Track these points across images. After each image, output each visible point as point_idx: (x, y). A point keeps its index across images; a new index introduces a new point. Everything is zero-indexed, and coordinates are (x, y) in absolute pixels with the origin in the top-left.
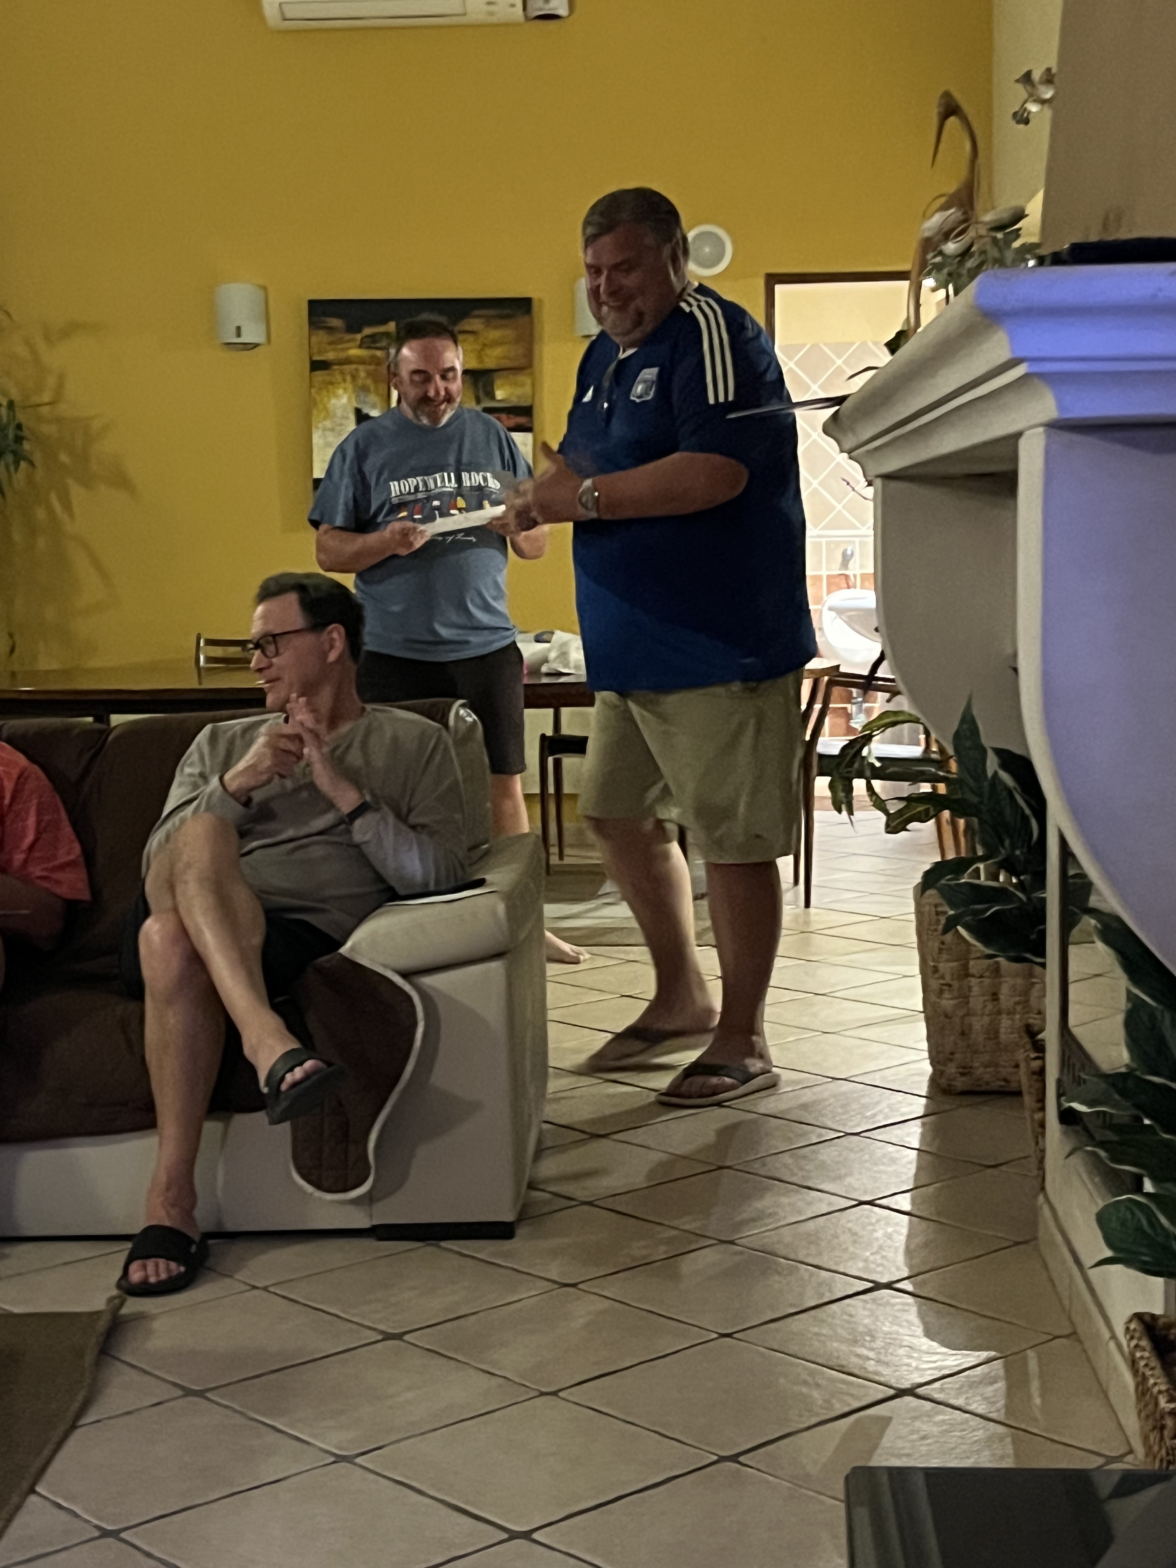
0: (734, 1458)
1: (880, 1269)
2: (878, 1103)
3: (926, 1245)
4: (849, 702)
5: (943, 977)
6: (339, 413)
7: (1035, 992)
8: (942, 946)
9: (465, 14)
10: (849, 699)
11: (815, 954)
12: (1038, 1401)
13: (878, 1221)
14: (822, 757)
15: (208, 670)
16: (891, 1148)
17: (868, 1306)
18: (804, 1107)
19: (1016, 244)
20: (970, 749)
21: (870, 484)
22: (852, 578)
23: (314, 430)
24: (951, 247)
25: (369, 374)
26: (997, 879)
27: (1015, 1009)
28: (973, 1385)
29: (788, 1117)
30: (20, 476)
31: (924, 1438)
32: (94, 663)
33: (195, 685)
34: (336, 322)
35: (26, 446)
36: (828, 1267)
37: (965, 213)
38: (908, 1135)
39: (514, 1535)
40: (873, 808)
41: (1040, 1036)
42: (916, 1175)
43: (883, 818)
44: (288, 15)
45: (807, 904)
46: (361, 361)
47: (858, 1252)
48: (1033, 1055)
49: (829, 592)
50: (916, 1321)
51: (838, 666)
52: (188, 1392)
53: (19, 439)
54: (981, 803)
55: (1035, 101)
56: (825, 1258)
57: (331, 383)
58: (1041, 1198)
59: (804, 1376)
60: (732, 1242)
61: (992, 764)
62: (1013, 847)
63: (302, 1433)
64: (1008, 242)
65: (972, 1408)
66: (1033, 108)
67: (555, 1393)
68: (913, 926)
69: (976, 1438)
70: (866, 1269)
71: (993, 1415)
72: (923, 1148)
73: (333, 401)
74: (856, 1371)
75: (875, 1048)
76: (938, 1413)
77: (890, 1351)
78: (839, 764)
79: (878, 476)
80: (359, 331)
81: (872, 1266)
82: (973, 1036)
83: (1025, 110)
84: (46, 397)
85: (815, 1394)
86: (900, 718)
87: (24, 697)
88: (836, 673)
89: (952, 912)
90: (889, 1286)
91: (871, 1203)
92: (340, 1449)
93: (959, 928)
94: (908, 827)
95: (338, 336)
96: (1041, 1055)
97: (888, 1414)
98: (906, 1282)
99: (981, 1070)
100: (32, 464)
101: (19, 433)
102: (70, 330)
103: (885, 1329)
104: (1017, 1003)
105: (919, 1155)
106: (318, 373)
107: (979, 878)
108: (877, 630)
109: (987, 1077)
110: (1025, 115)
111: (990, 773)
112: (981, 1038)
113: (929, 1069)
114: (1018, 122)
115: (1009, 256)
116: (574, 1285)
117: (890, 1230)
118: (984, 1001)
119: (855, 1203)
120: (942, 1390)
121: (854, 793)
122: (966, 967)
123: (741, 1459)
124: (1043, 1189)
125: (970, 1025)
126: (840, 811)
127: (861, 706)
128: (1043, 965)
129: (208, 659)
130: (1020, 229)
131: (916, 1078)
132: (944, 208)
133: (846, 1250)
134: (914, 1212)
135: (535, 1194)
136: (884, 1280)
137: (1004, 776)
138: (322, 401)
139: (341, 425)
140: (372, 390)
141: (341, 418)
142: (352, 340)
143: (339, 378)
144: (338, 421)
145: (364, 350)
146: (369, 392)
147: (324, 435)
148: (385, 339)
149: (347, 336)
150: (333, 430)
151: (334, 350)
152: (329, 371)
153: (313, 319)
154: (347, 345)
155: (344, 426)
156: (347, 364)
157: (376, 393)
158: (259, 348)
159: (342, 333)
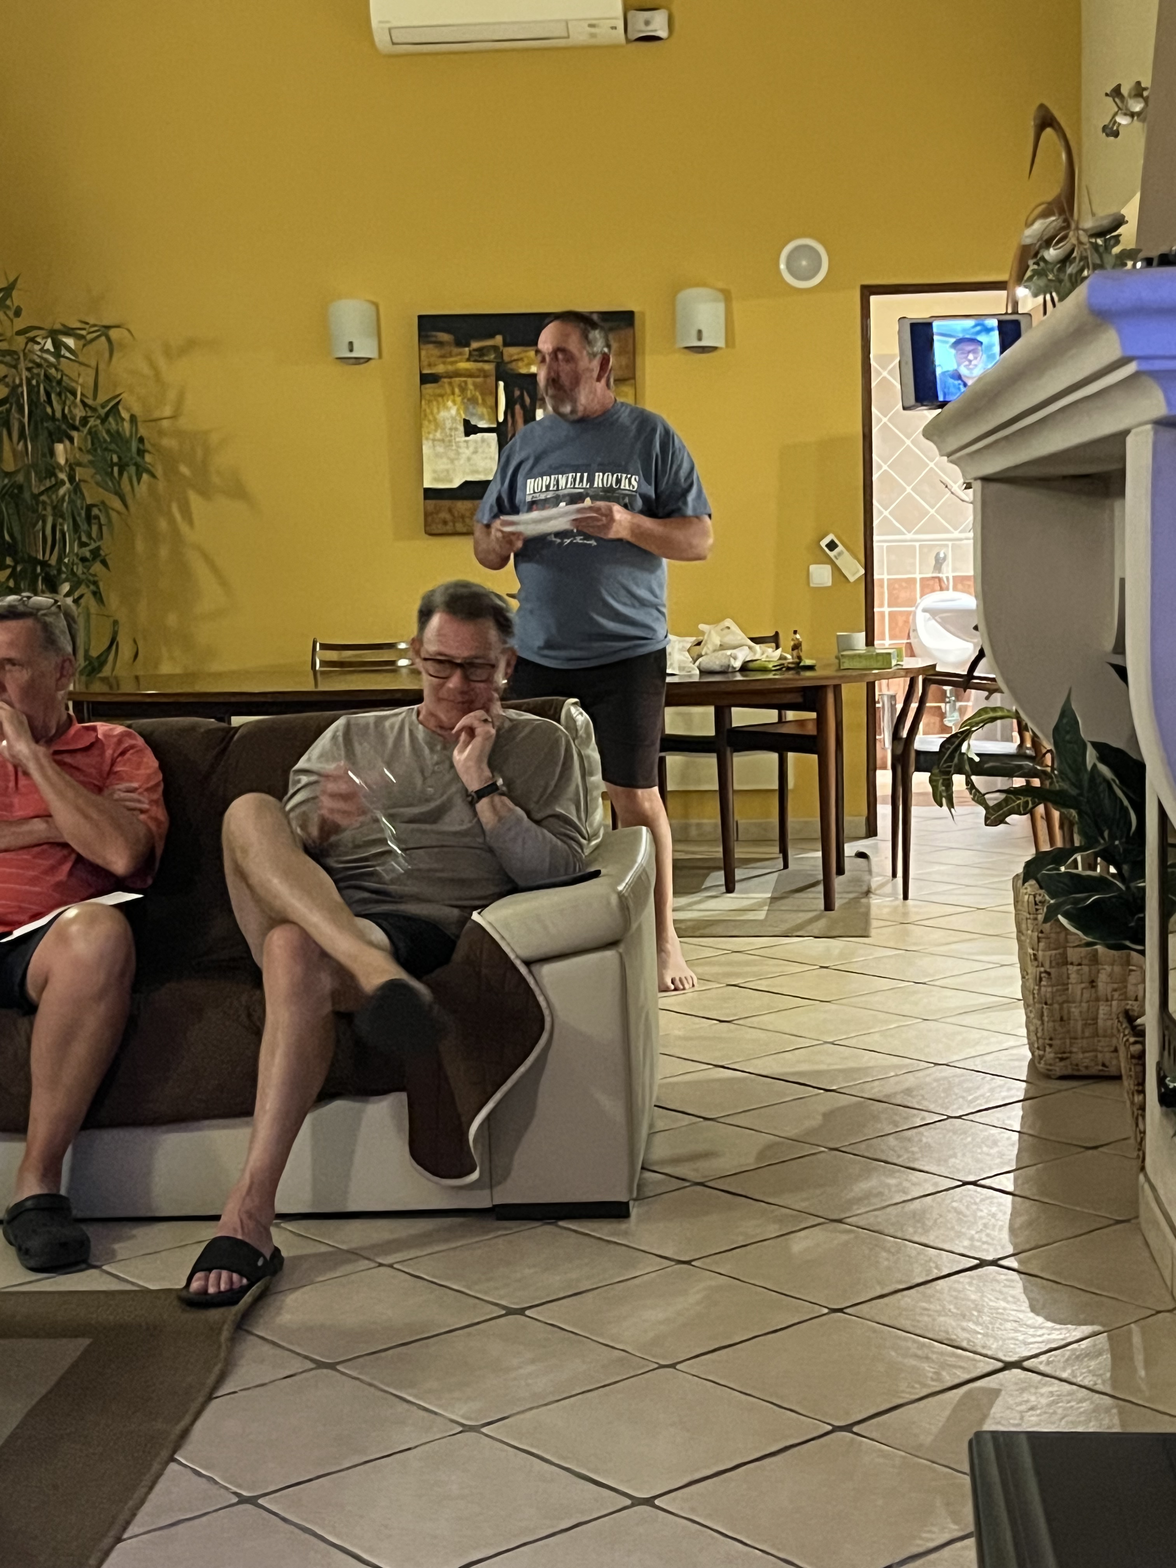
0: (848, 1428)
1: (985, 1246)
2: (978, 1088)
3: (1030, 1223)
4: (943, 701)
5: (1042, 966)
6: (448, 424)
7: (1133, 979)
8: (1040, 935)
9: (568, 37)
10: (943, 698)
11: (915, 944)
12: (1142, 1373)
13: (982, 1200)
14: (918, 753)
15: (322, 673)
16: (994, 1131)
17: (974, 1282)
18: (908, 1091)
19: (1116, 250)
20: (1070, 742)
21: (968, 486)
22: (945, 580)
23: (424, 442)
24: (1051, 254)
25: (476, 386)
26: (1095, 869)
27: (1112, 996)
28: (1079, 1357)
29: (894, 1101)
30: (143, 488)
31: (1032, 1409)
32: (215, 667)
33: (309, 687)
34: (445, 337)
35: (148, 458)
36: (935, 1245)
37: (1066, 221)
38: (1009, 1118)
39: (637, 1502)
40: (974, 803)
41: (1139, 1021)
42: (1018, 1157)
43: (983, 812)
44: (395, 40)
45: (906, 897)
46: (470, 374)
47: (963, 1230)
48: (1132, 1040)
49: (923, 595)
50: (1023, 1298)
51: (934, 666)
52: (320, 1365)
53: (141, 453)
54: (1081, 795)
55: (1125, 114)
56: (932, 1237)
57: (442, 396)
58: (1141, 1177)
59: (914, 1349)
60: (840, 1221)
61: (1091, 757)
62: (1112, 837)
63: (430, 1403)
64: (1107, 248)
65: (1078, 1380)
66: (1123, 120)
67: (673, 1366)
68: (1013, 915)
69: (1082, 1410)
70: (972, 1247)
71: (1099, 1387)
72: (1025, 1130)
73: (443, 414)
74: (964, 1344)
75: (975, 1035)
76: (1045, 1385)
77: (997, 1325)
78: (940, 760)
79: (976, 479)
80: (468, 345)
81: (978, 1244)
82: (1072, 1022)
83: (1115, 122)
84: (167, 411)
85: (926, 1366)
86: (999, 714)
87: (148, 700)
88: (931, 672)
89: (1052, 902)
90: (994, 1263)
91: (974, 1183)
92: (467, 1419)
93: (1060, 917)
94: (1008, 819)
95: (447, 349)
96: (1140, 1039)
97: (997, 1387)
98: (1012, 1258)
99: (1081, 1056)
100: (153, 476)
101: (141, 446)
102: (190, 345)
103: (991, 1304)
104: (1115, 990)
105: (1020, 1138)
106: (428, 386)
107: (1077, 868)
108: (976, 628)
109: (1087, 1062)
110: (1115, 128)
111: (1089, 767)
112: (1079, 1025)
113: (1029, 1055)
114: (1107, 135)
115: (1109, 260)
116: (688, 1263)
117: (994, 1209)
118: (1083, 989)
119: (960, 1183)
120: (1048, 1363)
121: (954, 788)
122: (1064, 955)
123: (855, 1429)
124: (1143, 1169)
125: (1069, 1012)
126: (941, 805)
127: (954, 705)
128: (1143, 953)
129: (324, 663)
130: (1119, 235)
131: (1016, 1063)
132: (1045, 215)
133: (952, 1228)
134: (1016, 1193)
135: (648, 1175)
136: (990, 1258)
137: (1104, 769)
138: (432, 413)
139: (451, 436)
140: (480, 401)
141: (451, 429)
142: (461, 354)
143: (448, 391)
144: (448, 431)
145: (472, 363)
146: (477, 403)
147: (434, 446)
148: (492, 352)
149: (456, 350)
150: (443, 441)
151: (444, 363)
152: (438, 384)
153: (422, 333)
154: (456, 359)
155: (453, 437)
156: (456, 377)
157: (484, 404)
158: (371, 362)
159: (451, 347)
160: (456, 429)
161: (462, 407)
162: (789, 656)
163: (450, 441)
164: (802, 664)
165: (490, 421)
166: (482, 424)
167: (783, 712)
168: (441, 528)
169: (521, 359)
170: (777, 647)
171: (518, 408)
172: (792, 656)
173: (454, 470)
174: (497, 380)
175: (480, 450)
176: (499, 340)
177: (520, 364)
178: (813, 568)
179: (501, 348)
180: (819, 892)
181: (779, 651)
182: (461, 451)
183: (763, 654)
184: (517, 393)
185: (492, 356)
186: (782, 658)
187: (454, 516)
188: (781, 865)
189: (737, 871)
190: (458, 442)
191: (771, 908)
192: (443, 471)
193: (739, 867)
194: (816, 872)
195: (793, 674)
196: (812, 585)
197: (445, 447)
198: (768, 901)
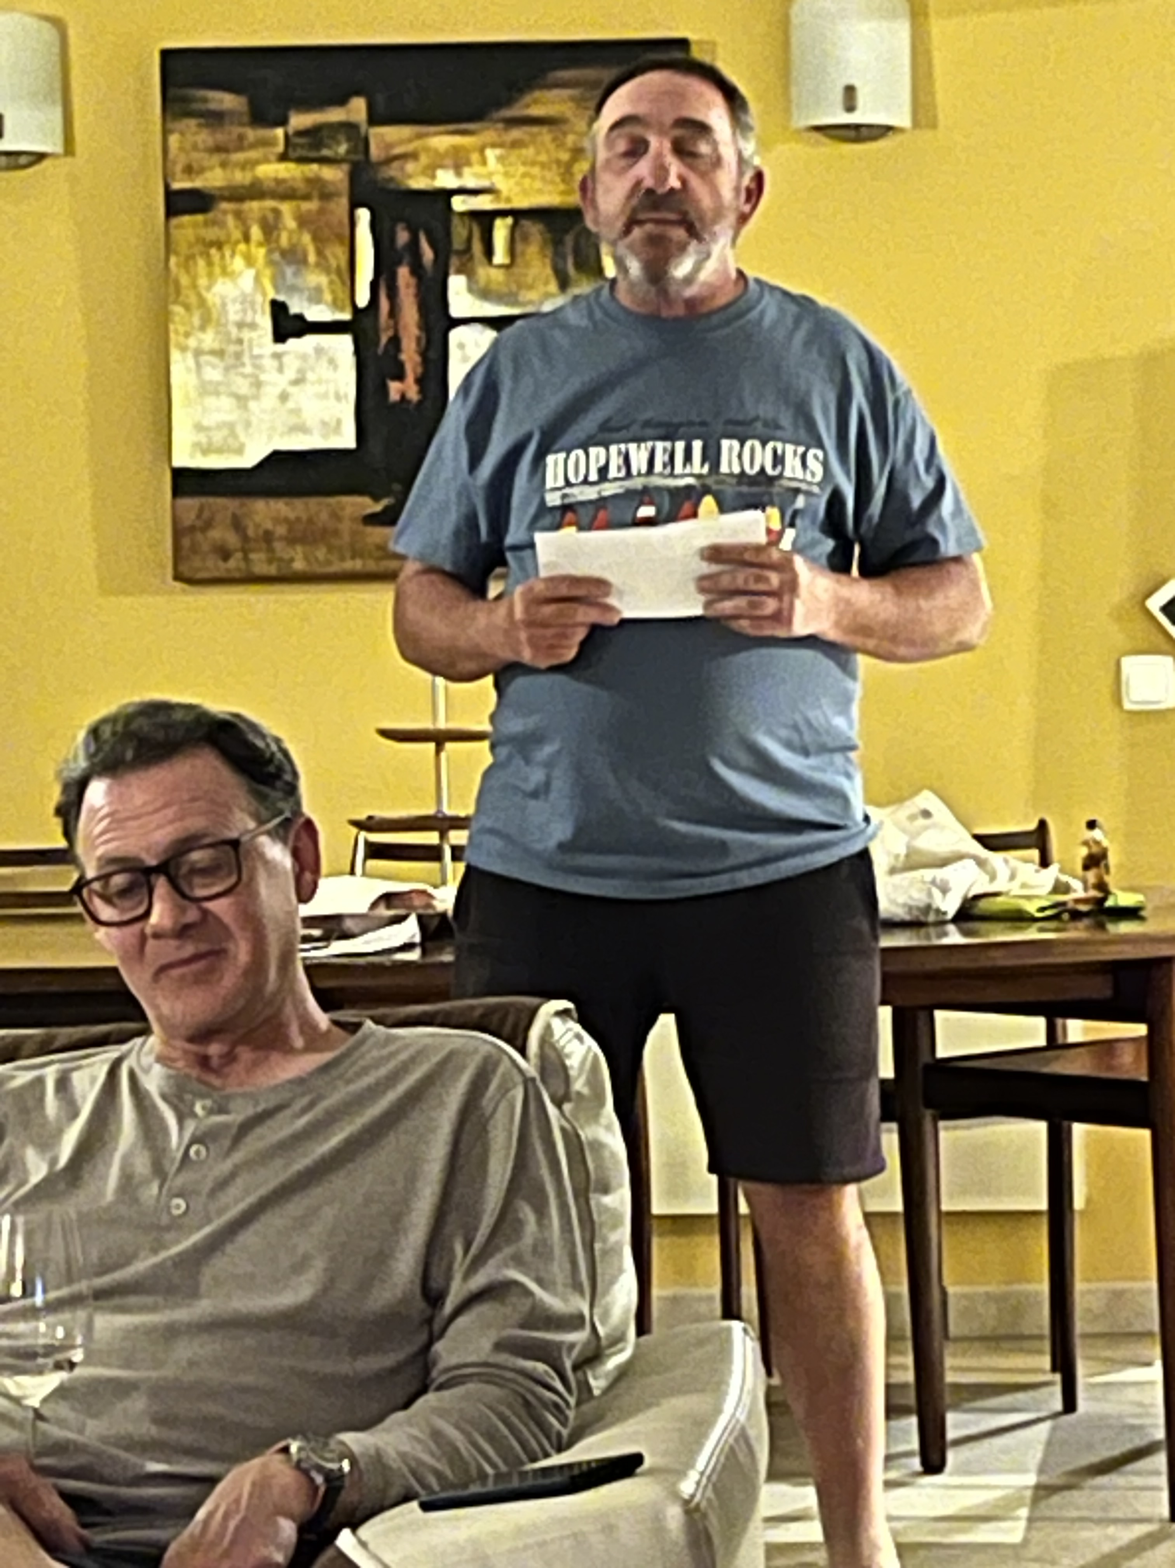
6: (234, 314)
23: (175, 355)
25: (303, 221)
34: (227, 101)
46: (285, 192)
57: (219, 245)
73: (221, 289)
80: (283, 122)
95: (234, 132)
106: (186, 219)
138: (194, 286)
139: (240, 341)
140: (312, 258)
141: (240, 325)
143: (237, 234)
144: (234, 331)
146: (304, 261)
147: (198, 365)
148: (342, 137)
149: (252, 134)
150: (220, 353)
151: (224, 165)
152: (210, 215)
153: (172, 92)
154: (253, 154)
155: (246, 344)
156: (252, 198)
157: (323, 265)
158: (46, 163)
159: (242, 124)
160: (253, 326)
161: (268, 272)
162: (1077, 885)
163: (238, 355)
164: (1109, 903)
165: (336, 305)
166: (316, 313)
167: (1059, 1022)
168: (214, 566)
169: (413, 156)
170: (1045, 862)
171: (403, 273)
172: (1085, 882)
173: (248, 424)
174: (354, 206)
175: (310, 376)
176: (357, 109)
177: (410, 167)
178: (1129, 664)
179: (364, 126)
181: (1052, 873)
182: (263, 377)
183: (1012, 877)
184: (403, 237)
185: (342, 149)
186: (1060, 888)
187: (245, 538)
188: (1058, 1405)
189: (951, 1418)
190: (260, 357)
191: (1038, 1514)
192: (219, 426)
193: (956, 1407)
194: (1147, 1421)
195: (1087, 928)
196: (1127, 706)
197: (227, 369)
198: (1029, 1493)
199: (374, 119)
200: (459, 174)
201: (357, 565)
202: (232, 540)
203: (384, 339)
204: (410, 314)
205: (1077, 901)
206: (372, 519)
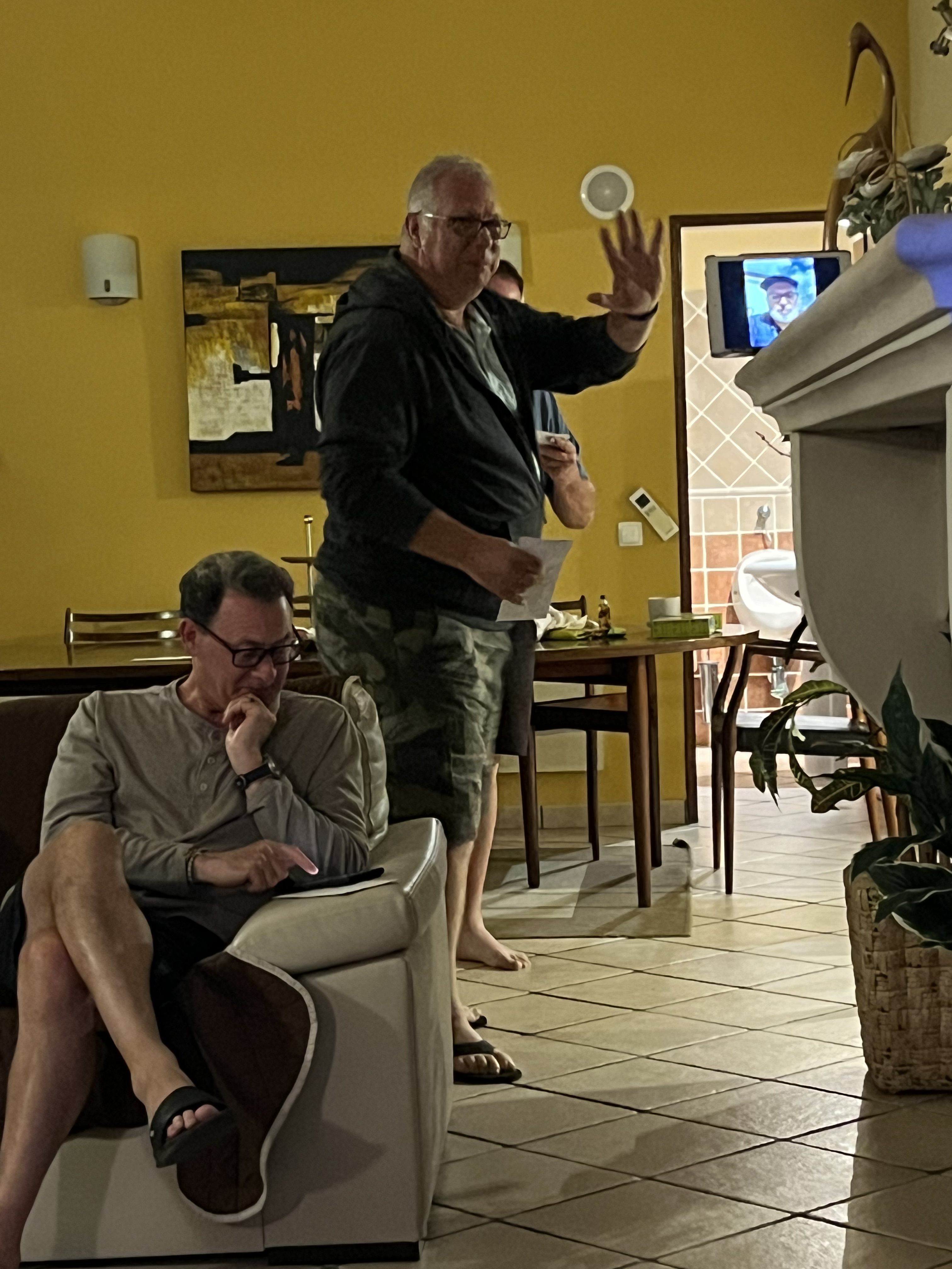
2: (810, 1105)
3: (866, 1259)
4: (770, 671)
5: (877, 968)
6: (217, 371)
8: (875, 934)
10: (769, 668)
13: (816, 1235)
14: (741, 729)
15: (78, 647)
18: (731, 1112)
20: (901, 720)
21: (786, 439)
23: (190, 390)
24: (868, 189)
25: (247, 328)
26: (934, 861)
33: (65, 664)
34: (213, 274)
38: (843, 1140)
40: (798, 785)
42: (854, 1184)
43: (809, 796)
45: (729, 890)
46: (240, 315)
49: (745, 553)
51: (757, 633)
54: (914, 778)
57: (209, 339)
61: (924, 736)
72: (860, 1154)
73: (210, 359)
75: (806, 1046)
78: (761, 737)
79: (796, 430)
80: (237, 283)
82: (911, 1031)
83: (944, 38)
86: (826, 688)
88: (755, 640)
89: (886, 897)
91: (805, 1215)
93: (894, 914)
94: (836, 805)
95: (214, 288)
99: (922, 1068)
105: (855, 1162)
106: (194, 328)
107: (914, 859)
108: (797, 594)
109: (928, 1075)
110: (944, 44)
111: (923, 747)
112: (920, 1033)
113: (865, 1068)
114: (936, 53)
117: (825, 1244)
118: (923, 993)
119: (788, 1215)
121: (778, 769)
122: (901, 956)
125: (908, 1019)
126: (763, 790)
127: (782, 675)
129: (78, 636)
131: (851, 1078)
137: (939, 749)
138: (198, 358)
139: (219, 383)
140: (251, 345)
141: (219, 376)
142: (230, 293)
143: (217, 334)
144: (216, 379)
145: (243, 303)
146: (249, 347)
147: (201, 395)
148: (265, 291)
149: (223, 289)
150: (210, 388)
151: (211, 303)
152: (204, 326)
153: (187, 271)
154: (225, 298)
155: (222, 385)
156: (225, 318)
157: (256, 348)
158: (130, 302)
159: (219, 285)
160: (225, 376)
161: (232, 351)
162: (596, 624)
163: (219, 389)
164: (610, 632)
165: (262, 367)
166: (254, 370)
167: (591, 685)
168: (209, 485)
169: (297, 298)
170: (583, 614)
171: (293, 352)
172: (599, 622)
173: (223, 420)
174: (270, 321)
175: (251, 398)
176: (271, 277)
177: (296, 303)
178: (621, 525)
179: (275, 286)
180: (633, 886)
181: (584, 619)
182: (231, 399)
183: (567, 621)
184: (293, 335)
185: (265, 296)
186: (588, 625)
187: (223, 472)
188: (590, 857)
189: (542, 864)
190: (228, 390)
191: (580, 905)
192: (210, 422)
193: (543, 859)
194: (628, 864)
195: (601, 644)
196: (621, 545)
197: (213, 396)
198: (577, 897)
199: (279, 282)
200: (317, 306)
201: (273, 484)
202: (217, 473)
203: (284, 383)
204: (296, 371)
205: (596, 632)
206: (280, 463)
